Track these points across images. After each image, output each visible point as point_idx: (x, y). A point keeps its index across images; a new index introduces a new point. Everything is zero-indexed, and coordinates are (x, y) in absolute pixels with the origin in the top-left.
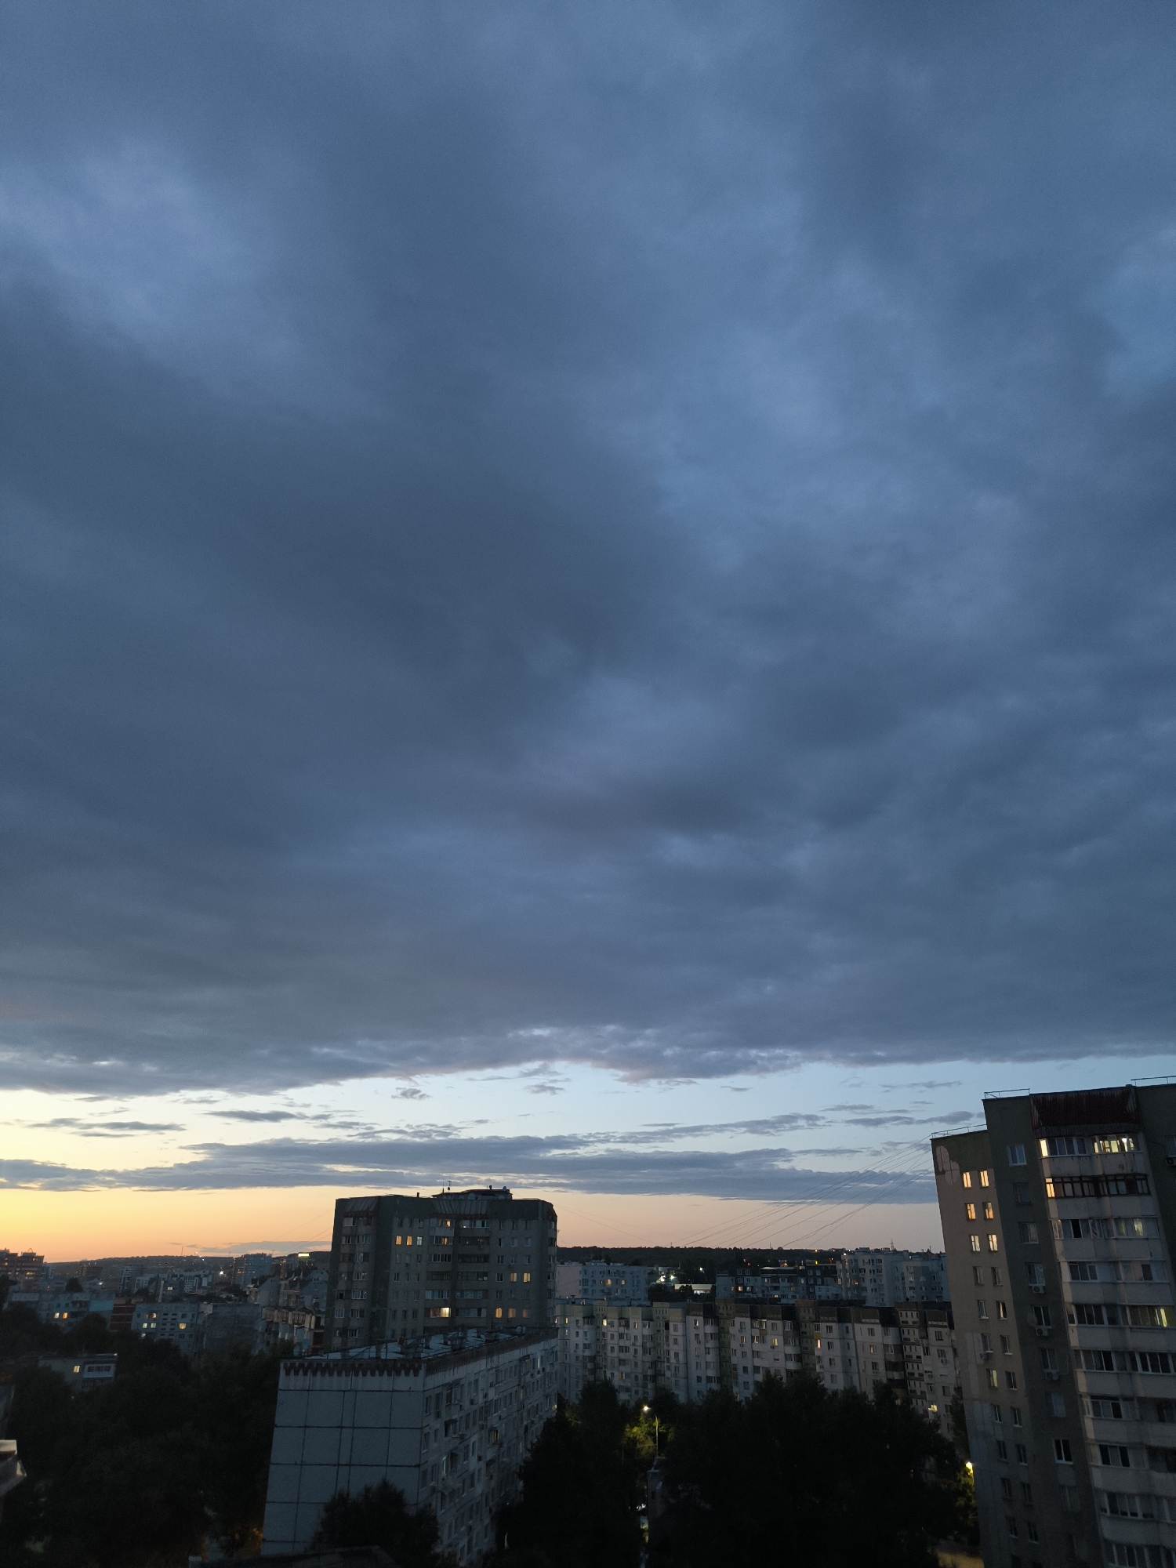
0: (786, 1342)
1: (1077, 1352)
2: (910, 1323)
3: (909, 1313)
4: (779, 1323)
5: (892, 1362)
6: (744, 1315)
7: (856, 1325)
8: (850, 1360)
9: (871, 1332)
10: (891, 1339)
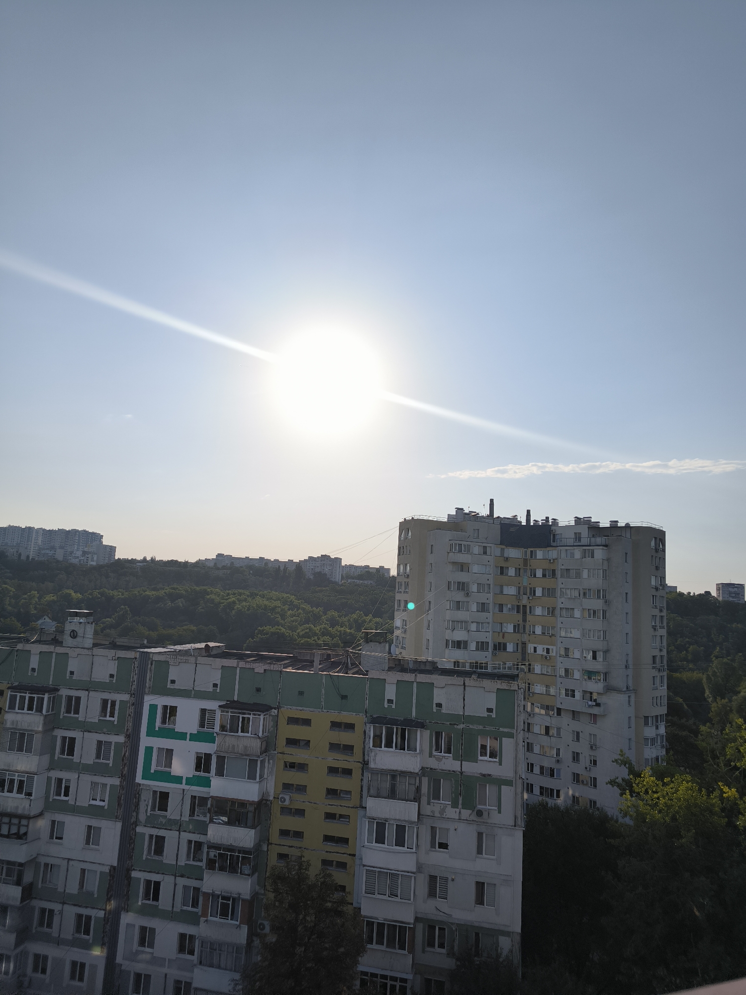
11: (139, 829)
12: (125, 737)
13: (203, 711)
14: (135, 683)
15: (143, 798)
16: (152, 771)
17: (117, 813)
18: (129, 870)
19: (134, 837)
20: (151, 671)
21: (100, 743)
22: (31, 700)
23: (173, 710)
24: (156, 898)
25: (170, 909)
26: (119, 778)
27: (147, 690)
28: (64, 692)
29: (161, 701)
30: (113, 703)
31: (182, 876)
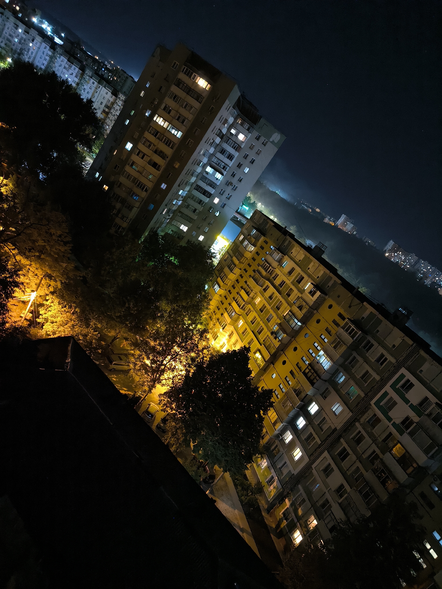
0: (76, 77)
1: (151, 126)
2: (121, 99)
3: (123, 96)
4: (77, 69)
5: (107, 105)
6: (66, 57)
7: (103, 87)
8: (94, 96)
9: (107, 93)
10: (112, 100)
11: (357, 424)
12: (381, 379)
13: (426, 399)
14: (403, 358)
15: (368, 412)
16: (381, 404)
17: (354, 408)
18: (340, 437)
19: (353, 424)
20: (415, 357)
21: (367, 372)
22: (353, 330)
23: (412, 385)
24: (343, 459)
25: (346, 470)
26: (365, 394)
27: (406, 365)
28: (369, 338)
29: (409, 376)
30: (386, 359)
31: (361, 462)
